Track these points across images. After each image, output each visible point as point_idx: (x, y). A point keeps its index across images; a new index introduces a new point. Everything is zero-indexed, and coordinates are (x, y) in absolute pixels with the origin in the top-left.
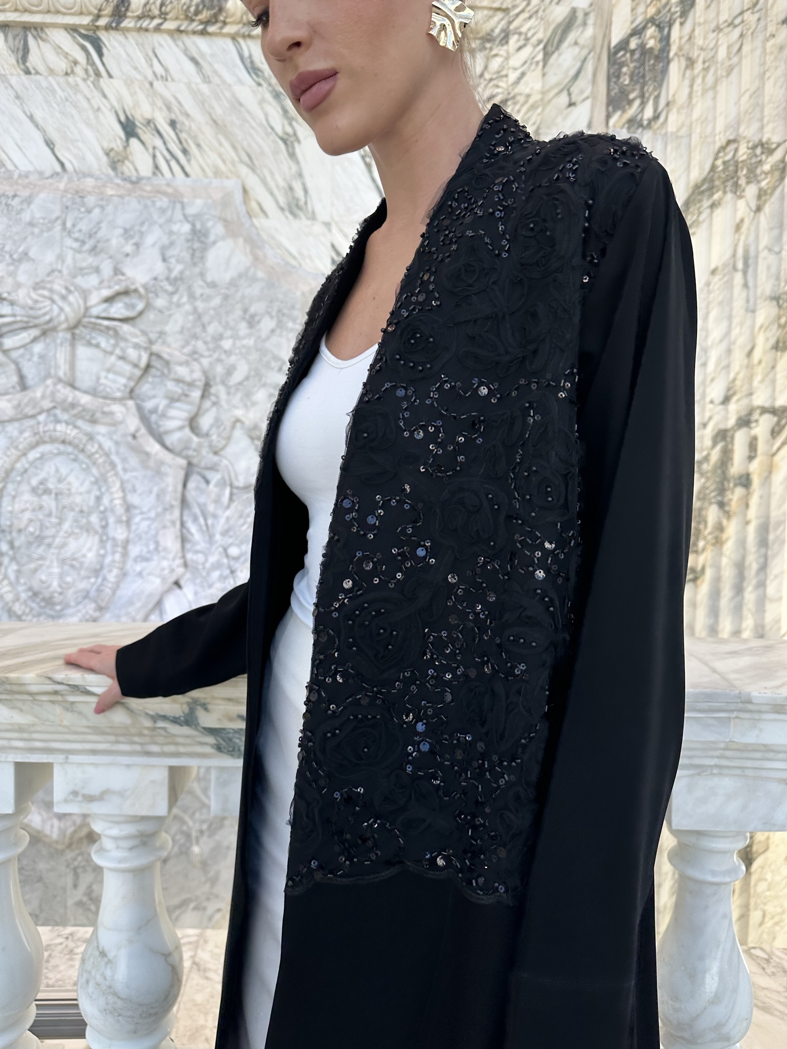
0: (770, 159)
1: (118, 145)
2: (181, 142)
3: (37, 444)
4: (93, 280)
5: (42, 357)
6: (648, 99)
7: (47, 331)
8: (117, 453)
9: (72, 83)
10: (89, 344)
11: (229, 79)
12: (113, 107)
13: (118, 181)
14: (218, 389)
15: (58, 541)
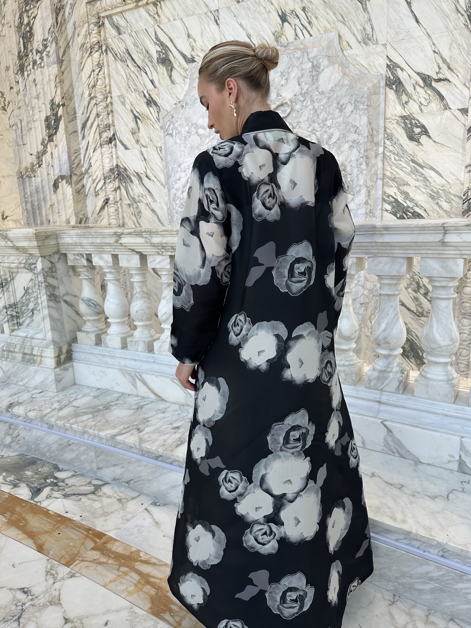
1: (278, 28)
2: (308, 18)
12: (276, 8)
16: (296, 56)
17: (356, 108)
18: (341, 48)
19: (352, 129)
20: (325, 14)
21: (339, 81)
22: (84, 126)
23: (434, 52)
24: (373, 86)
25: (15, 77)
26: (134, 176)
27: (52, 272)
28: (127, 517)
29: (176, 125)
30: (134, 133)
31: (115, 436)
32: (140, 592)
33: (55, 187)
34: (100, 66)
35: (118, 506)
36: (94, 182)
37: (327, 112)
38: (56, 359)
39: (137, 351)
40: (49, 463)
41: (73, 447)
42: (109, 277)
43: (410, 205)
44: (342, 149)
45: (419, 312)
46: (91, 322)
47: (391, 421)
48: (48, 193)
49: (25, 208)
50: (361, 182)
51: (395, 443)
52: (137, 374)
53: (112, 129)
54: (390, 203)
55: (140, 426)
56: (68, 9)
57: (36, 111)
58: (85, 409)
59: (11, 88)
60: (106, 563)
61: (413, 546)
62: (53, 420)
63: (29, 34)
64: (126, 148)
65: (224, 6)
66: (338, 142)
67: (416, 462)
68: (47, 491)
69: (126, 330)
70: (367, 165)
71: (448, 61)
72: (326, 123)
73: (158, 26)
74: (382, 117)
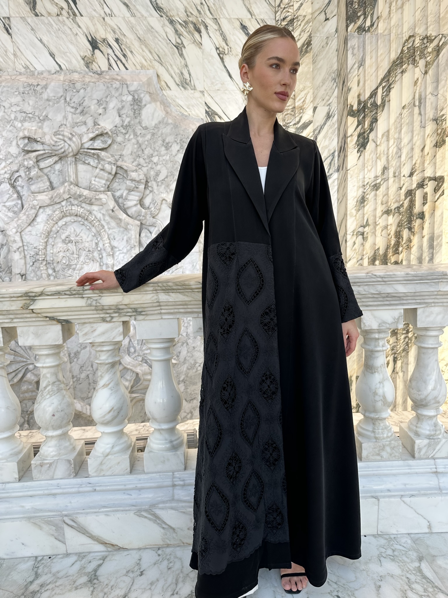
0: (431, 45)
1: (89, 54)
2: (122, 51)
3: (63, 217)
4: (83, 129)
5: (61, 171)
6: (368, 16)
7: (62, 158)
8: (104, 220)
9: (62, 20)
10: (84, 163)
11: (145, 14)
12: (84, 33)
13: (91, 74)
14: (152, 184)
15: (78, 267)
17: (182, 147)
18: (160, 87)
20: (141, 51)
21: (163, 119)
37: (153, 148)
39: (52, 479)
65: (17, 15)
66: (166, 179)
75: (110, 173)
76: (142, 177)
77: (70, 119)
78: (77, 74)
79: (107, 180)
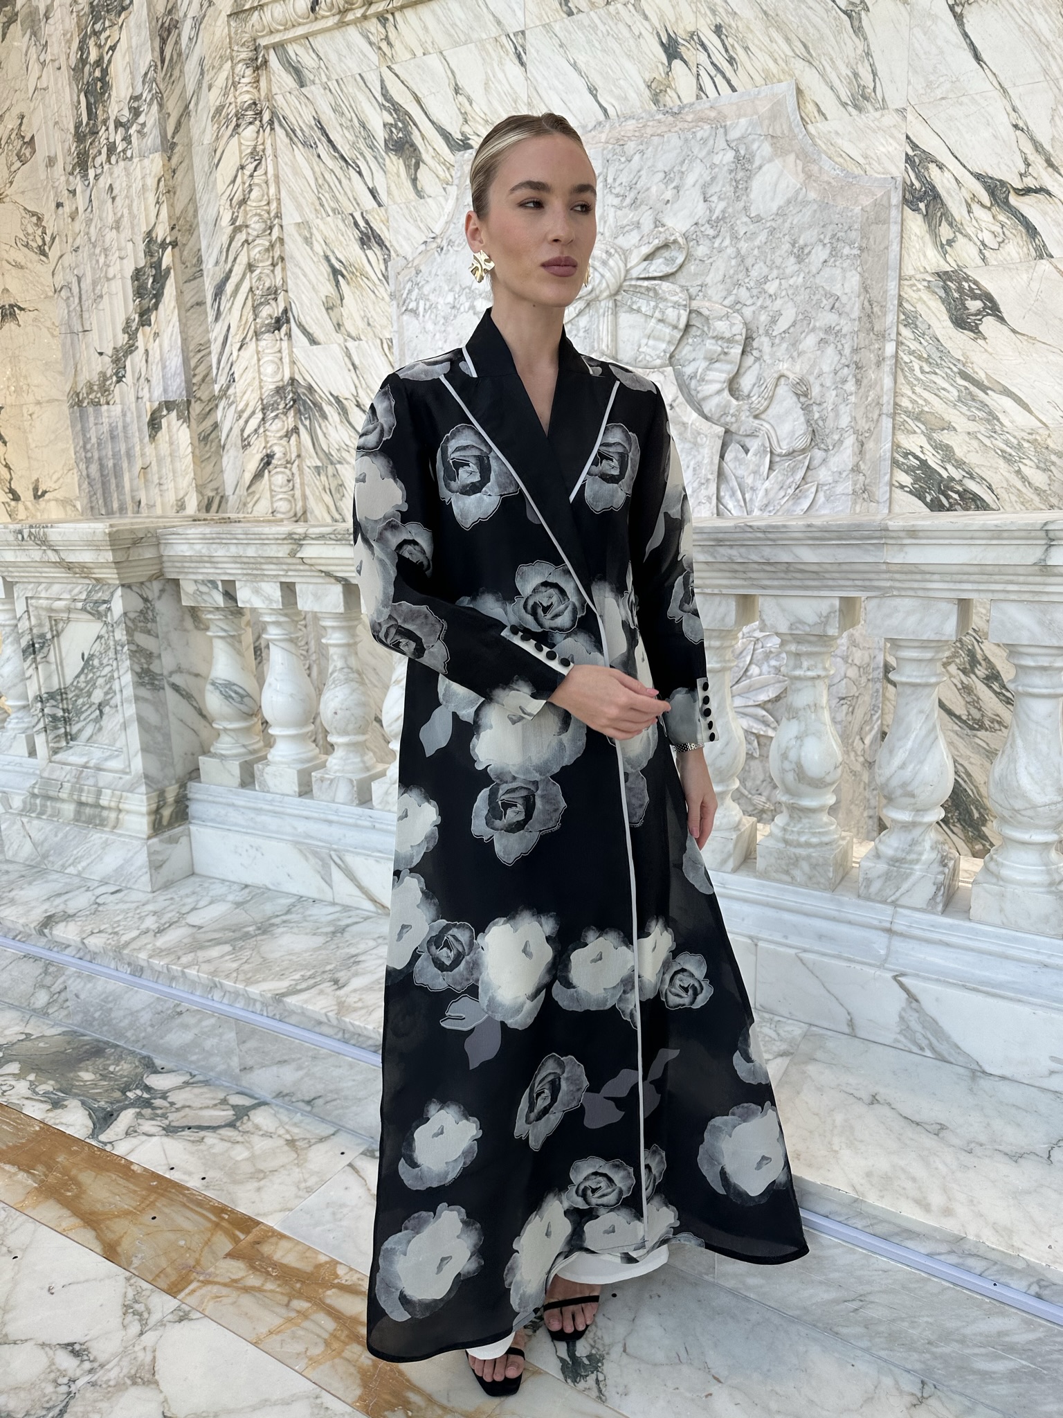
1: (660, 72)
2: (727, 51)
4: (634, 237)
5: (587, 330)
7: (591, 302)
9: (613, 13)
10: (631, 310)
12: (654, 28)
13: (660, 116)
14: (762, 342)
16: (699, 135)
17: (834, 253)
18: (802, 118)
19: (825, 302)
20: (766, 41)
21: (797, 193)
22: (219, 291)
23: (1016, 126)
24: (875, 204)
25: (68, 181)
26: (330, 404)
27: (146, 620)
28: (309, 1184)
29: (426, 290)
30: (332, 309)
31: (284, 995)
32: (337, 1361)
33: (153, 428)
34: (257, 156)
35: (287, 1156)
36: (240, 417)
37: (769, 263)
38: (153, 817)
39: (333, 801)
40: (132, 1053)
41: (186, 1018)
42: (273, 633)
43: (956, 474)
44: (801, 347)
45: (973, 719)
46: (232, 734)
47: (917, 976)
48: (137, 440)
49: (84, 473)
50: (845, 421)
51: (924, 1027)
52: (333, 853)
53: (281, 298)
54: (909, 470)
55: (339, 975)
56: (187, 30)
57: (114, 257)
58: (215, 931)
59: (59, 205)
60: (259, 1290)
61: (969, 1271)
62: (143, 956)
63: (99, 84)
64: (313, 341)
65: (538, 23)
66: (791, 330)
67: (973, 1072)
68: (127, 1117)
69: (310, 754)
70: (858, 382)
71: (1048, 147)
72: (766, 287)
73: (389, 67)
74: (893, 274)
75: (675, 327)
76: (739, 329)
77: (611, 220)
78: (634, 121)
79: (669, 342)
